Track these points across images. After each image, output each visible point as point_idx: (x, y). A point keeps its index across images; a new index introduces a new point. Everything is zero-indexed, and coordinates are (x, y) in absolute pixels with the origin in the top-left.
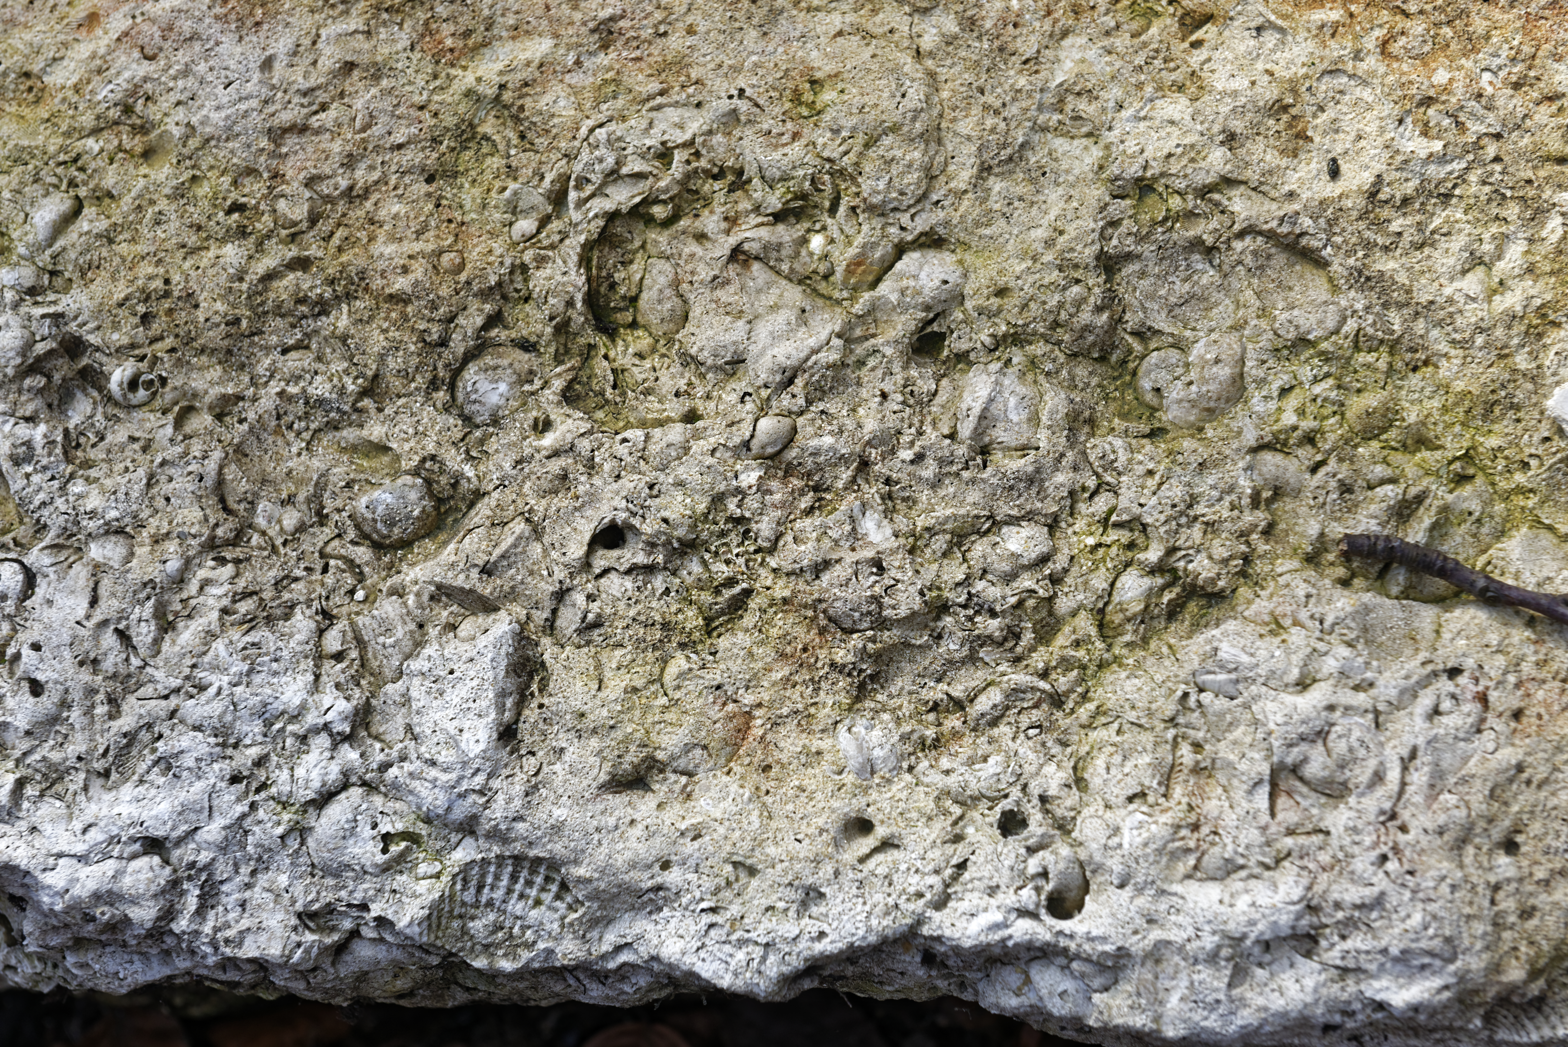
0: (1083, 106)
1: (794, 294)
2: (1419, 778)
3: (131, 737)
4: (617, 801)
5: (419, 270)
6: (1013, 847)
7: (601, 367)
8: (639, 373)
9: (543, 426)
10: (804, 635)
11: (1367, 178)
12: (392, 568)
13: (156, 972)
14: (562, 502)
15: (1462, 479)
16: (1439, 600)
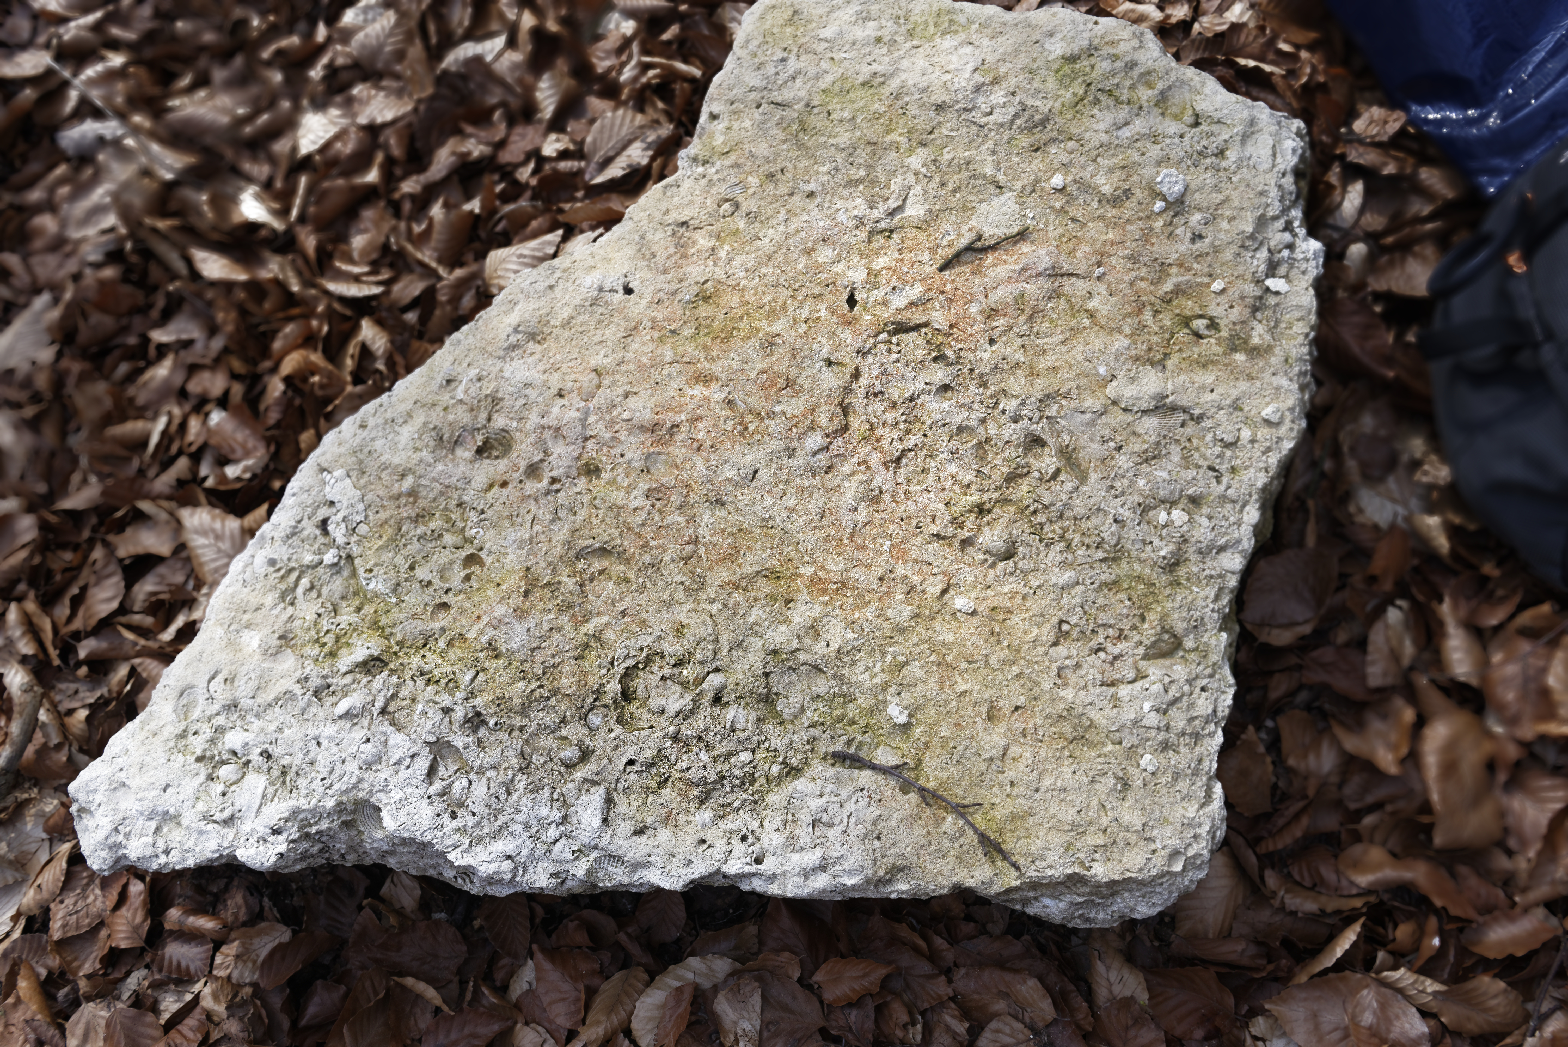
0: (758, 629)
1: (679, 688)
2: (852, 821)
3: (501, 827)
4: (636, 838)
5: (575, 687)
6: (745, 844)
7: (627, 712)
8: (637, 713)
9: (611, 731)
10: (685, 788)
11: (837, 647)
12: (571, 773)
13: (512, 891)
14: (617, 753)
15: (865, 732)
16: (859, 768)
